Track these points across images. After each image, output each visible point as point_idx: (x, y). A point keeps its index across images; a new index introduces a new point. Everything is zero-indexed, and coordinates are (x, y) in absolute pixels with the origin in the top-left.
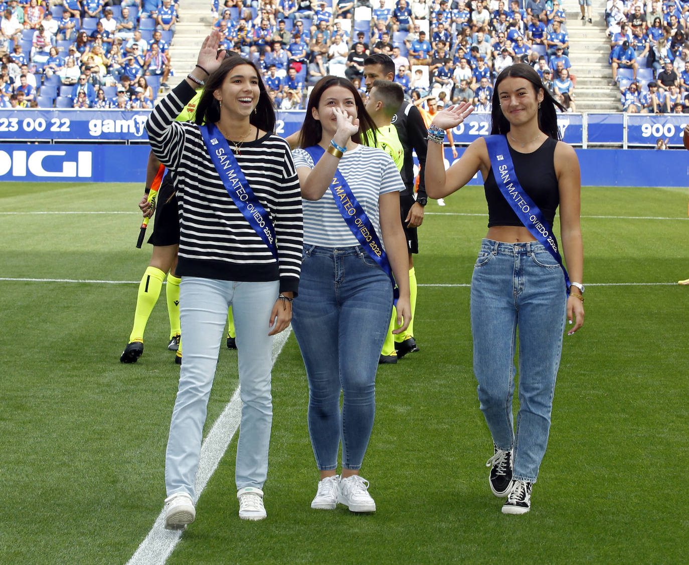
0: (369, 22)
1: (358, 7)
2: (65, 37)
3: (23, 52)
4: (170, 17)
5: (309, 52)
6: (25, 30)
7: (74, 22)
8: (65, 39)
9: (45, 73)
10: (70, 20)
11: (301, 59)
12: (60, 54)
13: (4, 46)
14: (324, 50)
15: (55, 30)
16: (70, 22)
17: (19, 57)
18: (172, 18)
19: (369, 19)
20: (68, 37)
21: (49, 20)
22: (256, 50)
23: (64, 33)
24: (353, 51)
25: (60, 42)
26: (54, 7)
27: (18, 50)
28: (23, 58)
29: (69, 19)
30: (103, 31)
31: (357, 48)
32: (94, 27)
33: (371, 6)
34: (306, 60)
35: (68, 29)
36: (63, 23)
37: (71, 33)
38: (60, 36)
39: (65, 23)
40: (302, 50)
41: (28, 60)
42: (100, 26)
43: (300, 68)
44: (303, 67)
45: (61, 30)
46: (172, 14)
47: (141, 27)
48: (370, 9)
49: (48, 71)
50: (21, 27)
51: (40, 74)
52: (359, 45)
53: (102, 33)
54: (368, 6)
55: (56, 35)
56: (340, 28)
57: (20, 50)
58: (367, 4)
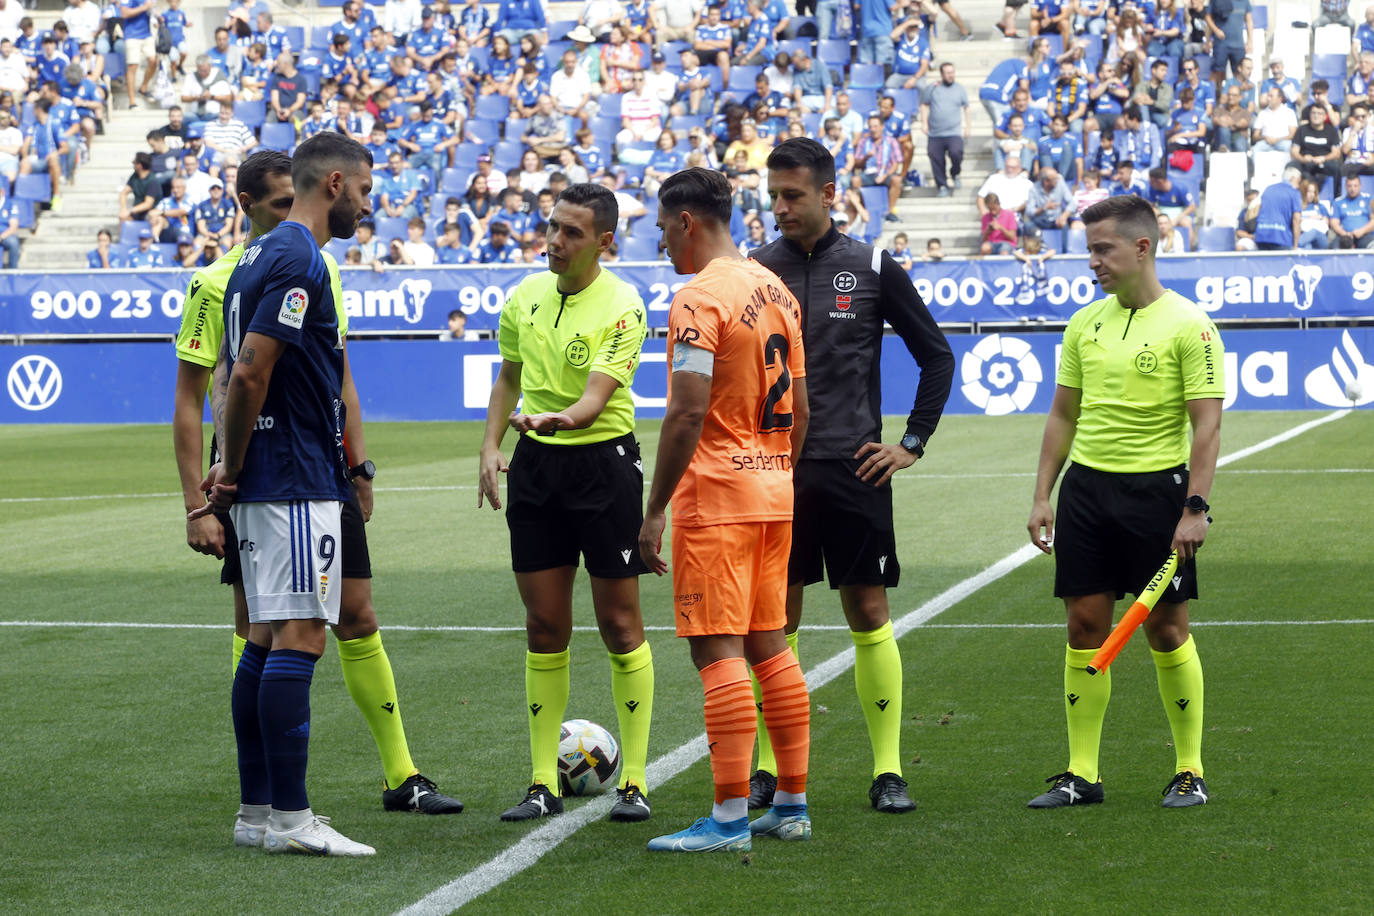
0: (1344, 58)
1: (1323, 25)
2: (689, 107)
3: (597, 143)
4: (916, 60)
5: (1211, 127)
6: (605, 96)
7: (709, 76)
8: (688, 113)
9: (643, 186)
10: (700, 72)
11: (1193, 142)
12: (680, 144)
13: (559, 130)
14: (1242, 122)
15: (670, 95)
16: (699, 77)
17: (589, 155)
18: (919, 64)
19: (1346, 51)
20: (695, 108)
21: (658, 73)
22: (1097, 126)
23: (687, 99)
24: (1305, 122)
25: (678, 118)
26: (667, 45)
27: (585, 140)
28: (598, 156)
29: (696, 69)
30: (768, 93)
31: (1312, 116)
32: (751, 86)
33: (1350, 22)
34: (1201, 144)
35: (695, 89)
36: (685, 78)
37: (702, 99)
38: (679, 108)
39: (689, 77)
40: (1197, 125)
41: (609, 159)
42: (762, 84)
43: (1191, 163)
44: (1197, 159)
45: (681, 94)
46: (920, 54)
47: (853, 83)
48: (1347, 30)
49: (649, 183)
50: (597, 89)
51: (633, 188)
52: (1315, 109)
53: (764, 98)
54: (1344, 24)
55: (670, 104)
56: (1281, 73)
57: (590, 139)
58: (1343, 18)
